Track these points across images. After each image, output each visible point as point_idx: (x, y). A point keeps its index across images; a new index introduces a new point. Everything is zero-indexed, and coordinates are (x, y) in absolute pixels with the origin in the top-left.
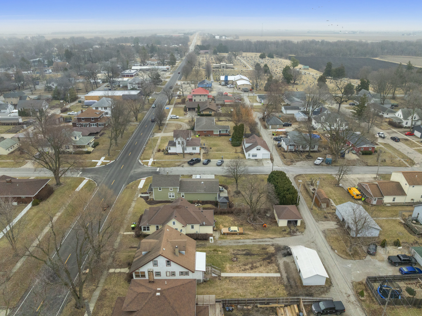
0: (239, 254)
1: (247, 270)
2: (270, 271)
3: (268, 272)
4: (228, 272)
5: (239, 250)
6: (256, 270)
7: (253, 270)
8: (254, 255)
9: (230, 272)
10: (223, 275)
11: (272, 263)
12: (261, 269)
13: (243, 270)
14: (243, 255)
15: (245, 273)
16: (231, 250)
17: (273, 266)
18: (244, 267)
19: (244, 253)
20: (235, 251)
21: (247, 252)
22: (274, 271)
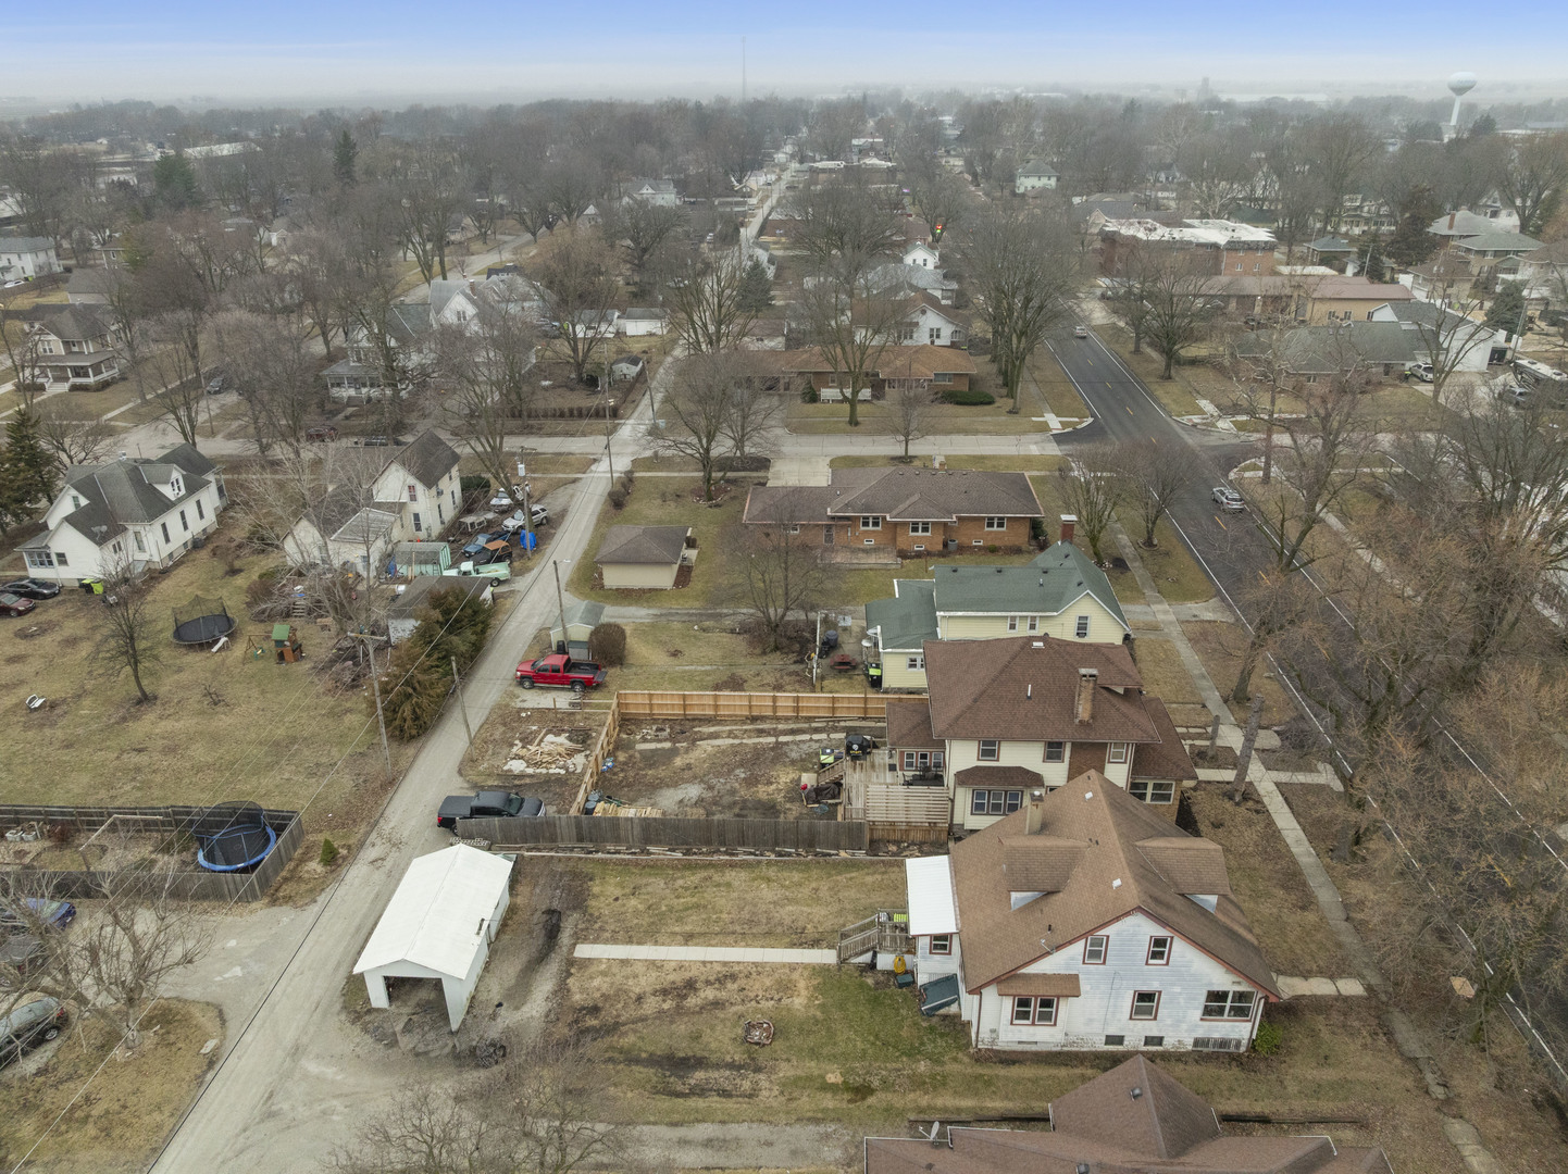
0: (732, 1066)
1: (712, 978)
2: (610, 967)
3: (624, 962)
4: (805, 966)
5: (725, 1094)
6: (671, 977)
7: (687, 975)
8: (653, 1061)
9: (793, 967)
10: (827, 957)
11: (583, 1008)
12: (645, 982)
13: (733, 977)
14: (714, 1058)
15: (725, 964)
16: (769, 1093)
17: (583, 990)
18: (723, 995)
19: (700, 1075)
20: (746, 1085)
21: (681, 1077)
22: (593, 969)
